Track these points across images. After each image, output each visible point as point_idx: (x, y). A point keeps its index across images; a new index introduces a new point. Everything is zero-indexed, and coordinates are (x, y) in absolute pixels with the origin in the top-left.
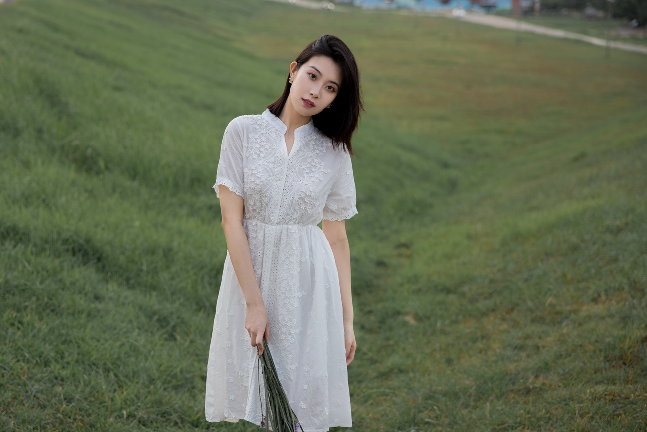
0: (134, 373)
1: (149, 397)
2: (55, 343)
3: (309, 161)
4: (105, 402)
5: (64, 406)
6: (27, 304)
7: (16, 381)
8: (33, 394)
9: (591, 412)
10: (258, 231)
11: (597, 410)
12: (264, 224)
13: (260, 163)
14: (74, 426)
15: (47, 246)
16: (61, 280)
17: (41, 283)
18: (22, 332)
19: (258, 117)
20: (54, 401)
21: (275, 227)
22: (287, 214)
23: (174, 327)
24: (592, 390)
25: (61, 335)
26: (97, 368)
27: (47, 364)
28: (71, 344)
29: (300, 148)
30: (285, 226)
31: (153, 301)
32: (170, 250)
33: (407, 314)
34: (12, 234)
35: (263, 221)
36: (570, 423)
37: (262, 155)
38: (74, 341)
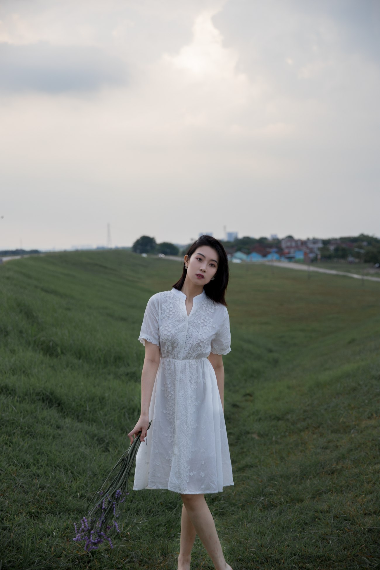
0: (84, 471)
1: (94, 485)
2: (33, 454)
3: (202, 318)
4: (65, 488)
5: (40, 491)
6: (15, 431)
7: (9, 477)
8: (20, 485)
9: (374, 480)
10: (171, 365)
11: (377, 479)
12: (174, 360)
13: (170, 322)
14: (46, 503)
15: (27, 397)
16: (35, 417)
17: (23, 418)
18: (12, 448)
19: (168, 293)
20: (33, 488)
21: (181, 361)
22: (189, 353)
23: (108, 443)
24: (373, 468)
25: (36, 449)
26: (60, 468)
27: (28, 467)
28: (43, 455)
29: (197, 310)
30: (188, 361)
31: (94, 429)
32: (103, 398)
33: (253, 433)
34: (4, 391)
35: (174, 358)
36: (361, 488)
37: (171, 317)
38: (45, 453)
